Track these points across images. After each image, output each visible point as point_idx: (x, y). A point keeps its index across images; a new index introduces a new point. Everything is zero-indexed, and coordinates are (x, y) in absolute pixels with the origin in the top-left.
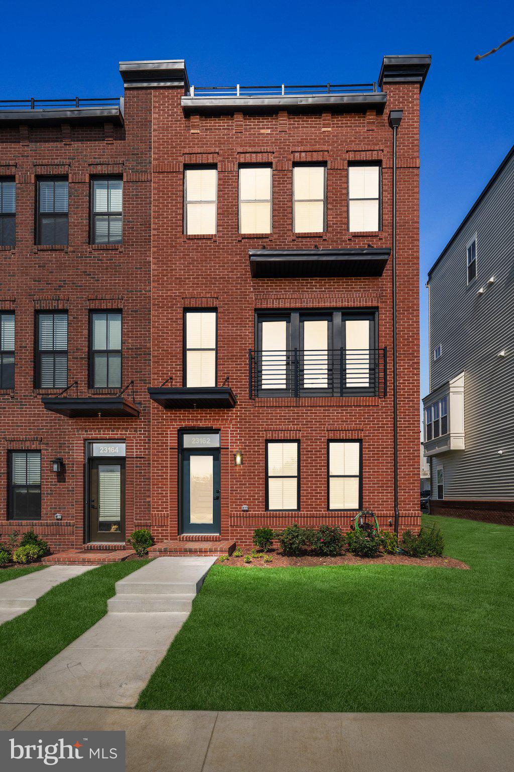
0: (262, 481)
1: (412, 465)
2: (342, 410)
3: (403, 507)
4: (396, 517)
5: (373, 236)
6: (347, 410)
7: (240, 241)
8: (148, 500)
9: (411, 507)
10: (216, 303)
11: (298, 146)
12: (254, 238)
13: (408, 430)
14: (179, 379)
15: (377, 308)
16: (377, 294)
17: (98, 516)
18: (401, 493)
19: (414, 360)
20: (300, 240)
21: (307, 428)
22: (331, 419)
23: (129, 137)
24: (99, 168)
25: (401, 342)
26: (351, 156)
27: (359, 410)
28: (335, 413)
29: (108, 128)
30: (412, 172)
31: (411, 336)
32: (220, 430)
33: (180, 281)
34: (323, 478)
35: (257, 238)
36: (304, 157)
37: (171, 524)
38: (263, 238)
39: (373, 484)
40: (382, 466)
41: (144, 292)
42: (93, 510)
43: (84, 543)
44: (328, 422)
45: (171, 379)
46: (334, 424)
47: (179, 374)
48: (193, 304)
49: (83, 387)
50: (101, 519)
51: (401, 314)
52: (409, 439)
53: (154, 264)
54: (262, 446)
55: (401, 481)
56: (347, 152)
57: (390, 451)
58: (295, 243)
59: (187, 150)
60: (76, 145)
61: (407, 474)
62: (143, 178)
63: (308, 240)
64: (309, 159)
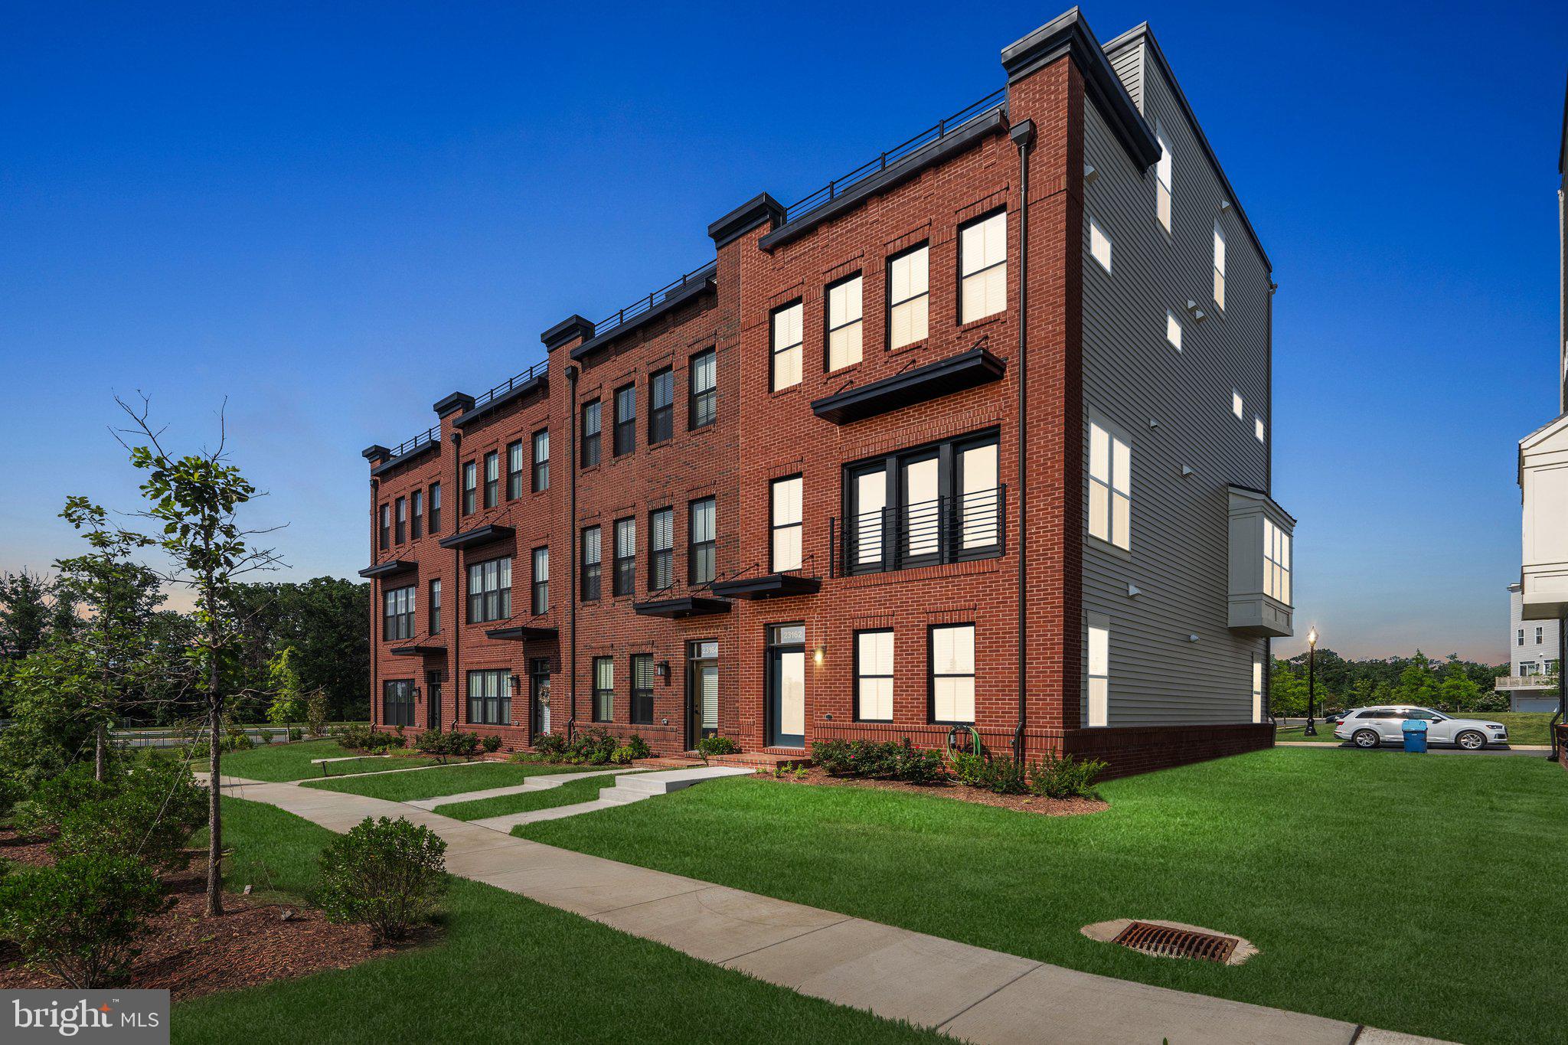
0: (849, 683)
1: (1049, 658)
2: (946, 583)
3: (1034, 722)
4: (1021, 737)
5: (990, 322)
6: (954, 582)
7: (826, 383)
8: (737, 705)
9: (1048, 723)
10: (800, 467)
11: (893, 233)
12: (840, 374)
13: (1044, 604)
14: (765, 565)
15: (999, 426)
16: (995, 407)
17: (701, 721)
18: (1031, 701)
19: (1054, 494)
20: (894, 359)
21: (901, 611)
22: (932, 596)
23: (721, 301)
24: (696, 346)
25: (1033, 471)
26: (962, 217)
27: (970, 580)
28: (936, 589)
29: (702, 302)
30: (1054, 202)
31: (1049, 459)
32: (804, 621)
33: (766, 450)
34: (920, 678)
35: (843, 373)
36: (899, 245)
37: (757, 732)
38: (850, 371)
39: (990, 686)
40: (1003, 660)
41: (733, 471)
42: (695, 715)
43: (685, 750)
44: (928, 601)
45: (758, 565)
46: (936, 604)
47: (766, 558)
48: (778, 473)
49: (684, 585)
50: (704, 726)
51: (1035, 426)
52: (1045, 617)
53: (742, 436)
54: (850, 638)
55: (1031, 682)
56: (956, 212)
57: (1015, 639)
58: (889, 365)
59: (771, 294)
60: (678, 330)
61: (1041, 672)
62: (733, 342)
63: (905, 355)
64: (906, 245)
